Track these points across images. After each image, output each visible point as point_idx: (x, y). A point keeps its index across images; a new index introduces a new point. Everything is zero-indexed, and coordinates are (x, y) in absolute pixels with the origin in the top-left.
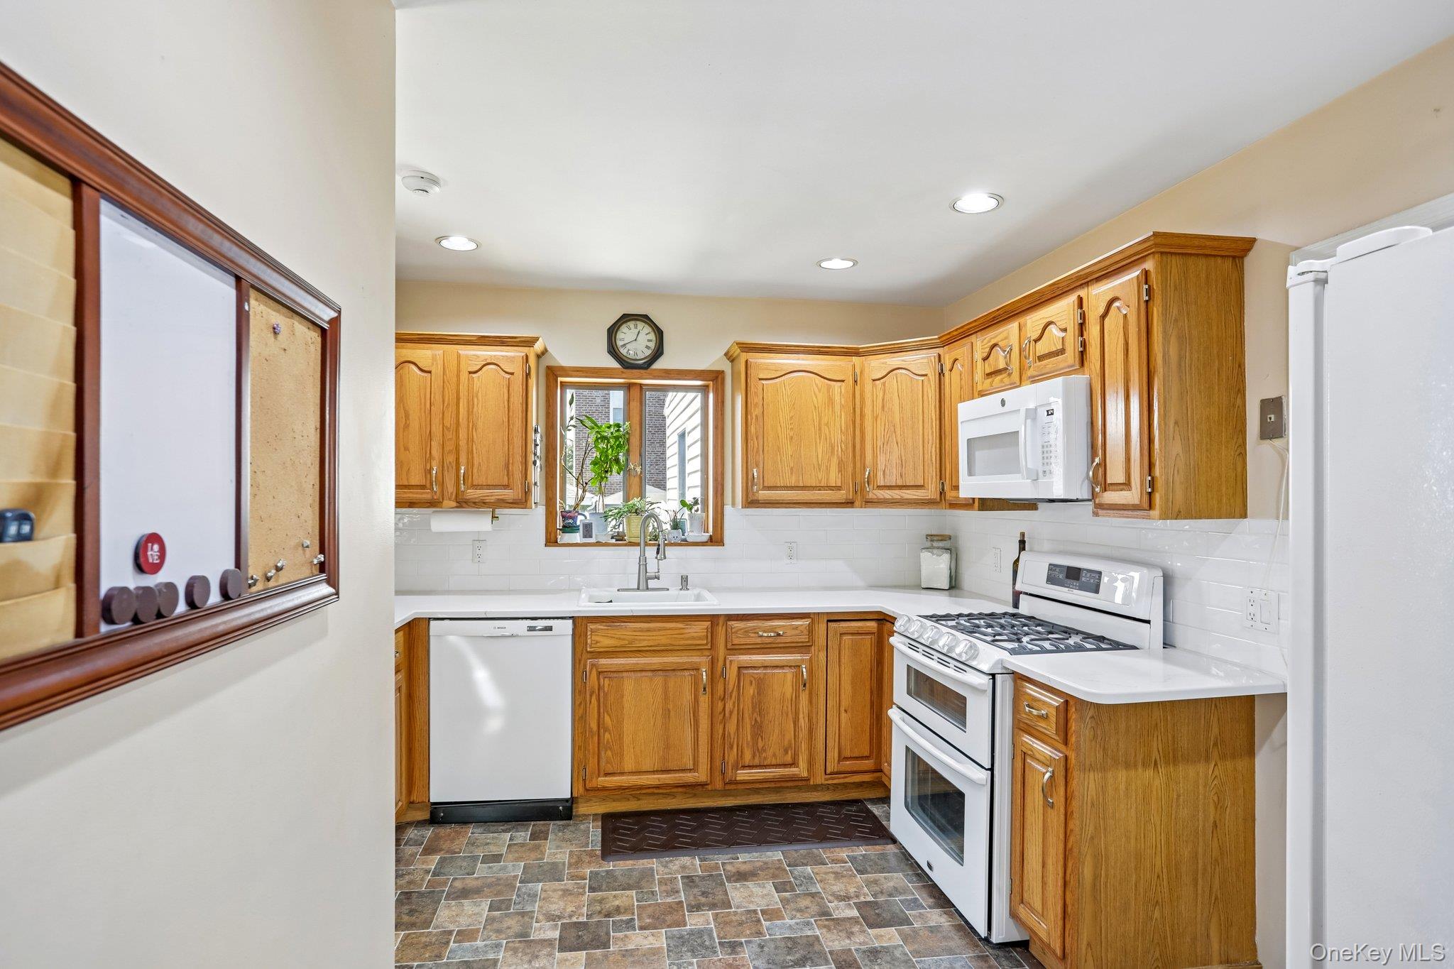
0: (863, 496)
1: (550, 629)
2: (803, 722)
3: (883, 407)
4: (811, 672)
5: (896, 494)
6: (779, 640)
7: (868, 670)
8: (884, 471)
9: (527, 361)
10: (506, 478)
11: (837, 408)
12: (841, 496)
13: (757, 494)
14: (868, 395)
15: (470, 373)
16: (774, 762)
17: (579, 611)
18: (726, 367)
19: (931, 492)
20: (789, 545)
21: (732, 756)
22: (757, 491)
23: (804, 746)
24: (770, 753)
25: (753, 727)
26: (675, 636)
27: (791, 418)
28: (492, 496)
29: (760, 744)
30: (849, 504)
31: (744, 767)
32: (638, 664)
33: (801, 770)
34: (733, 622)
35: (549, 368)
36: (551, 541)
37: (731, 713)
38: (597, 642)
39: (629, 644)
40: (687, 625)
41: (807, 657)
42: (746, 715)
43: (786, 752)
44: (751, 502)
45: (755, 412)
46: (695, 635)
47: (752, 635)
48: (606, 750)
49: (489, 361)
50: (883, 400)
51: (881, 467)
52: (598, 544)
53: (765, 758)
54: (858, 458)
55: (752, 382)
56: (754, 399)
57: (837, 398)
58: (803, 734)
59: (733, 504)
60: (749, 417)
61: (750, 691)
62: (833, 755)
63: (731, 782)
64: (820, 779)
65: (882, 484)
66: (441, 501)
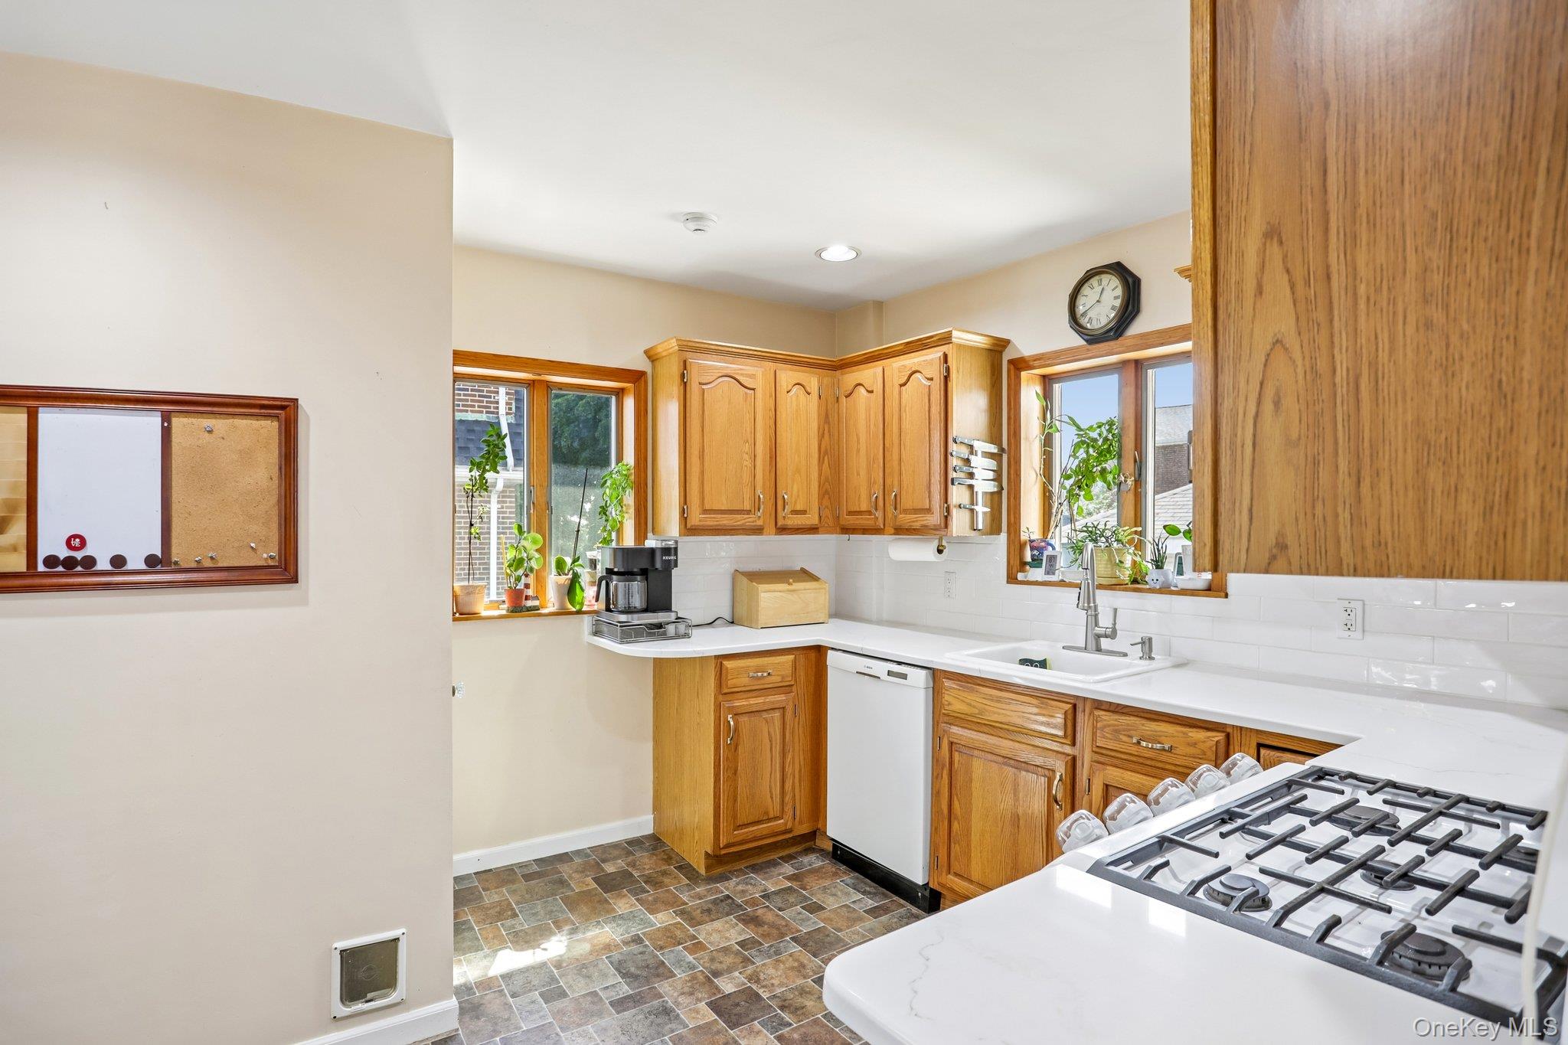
1: (904, 676)
6: (1165, 757)
9: (946, 361)
10: (928, 501)
15: (901, 386)
28: (918, 521)
32: (987, 742)
34: (1102, 713)
35: (1011, 362)
36: (1012, 579)
38: (949, 704)
39: (978, 714)
47: (1125, 739)
49: (913, 369)
52: (1060, 583)
66: (882, 527)
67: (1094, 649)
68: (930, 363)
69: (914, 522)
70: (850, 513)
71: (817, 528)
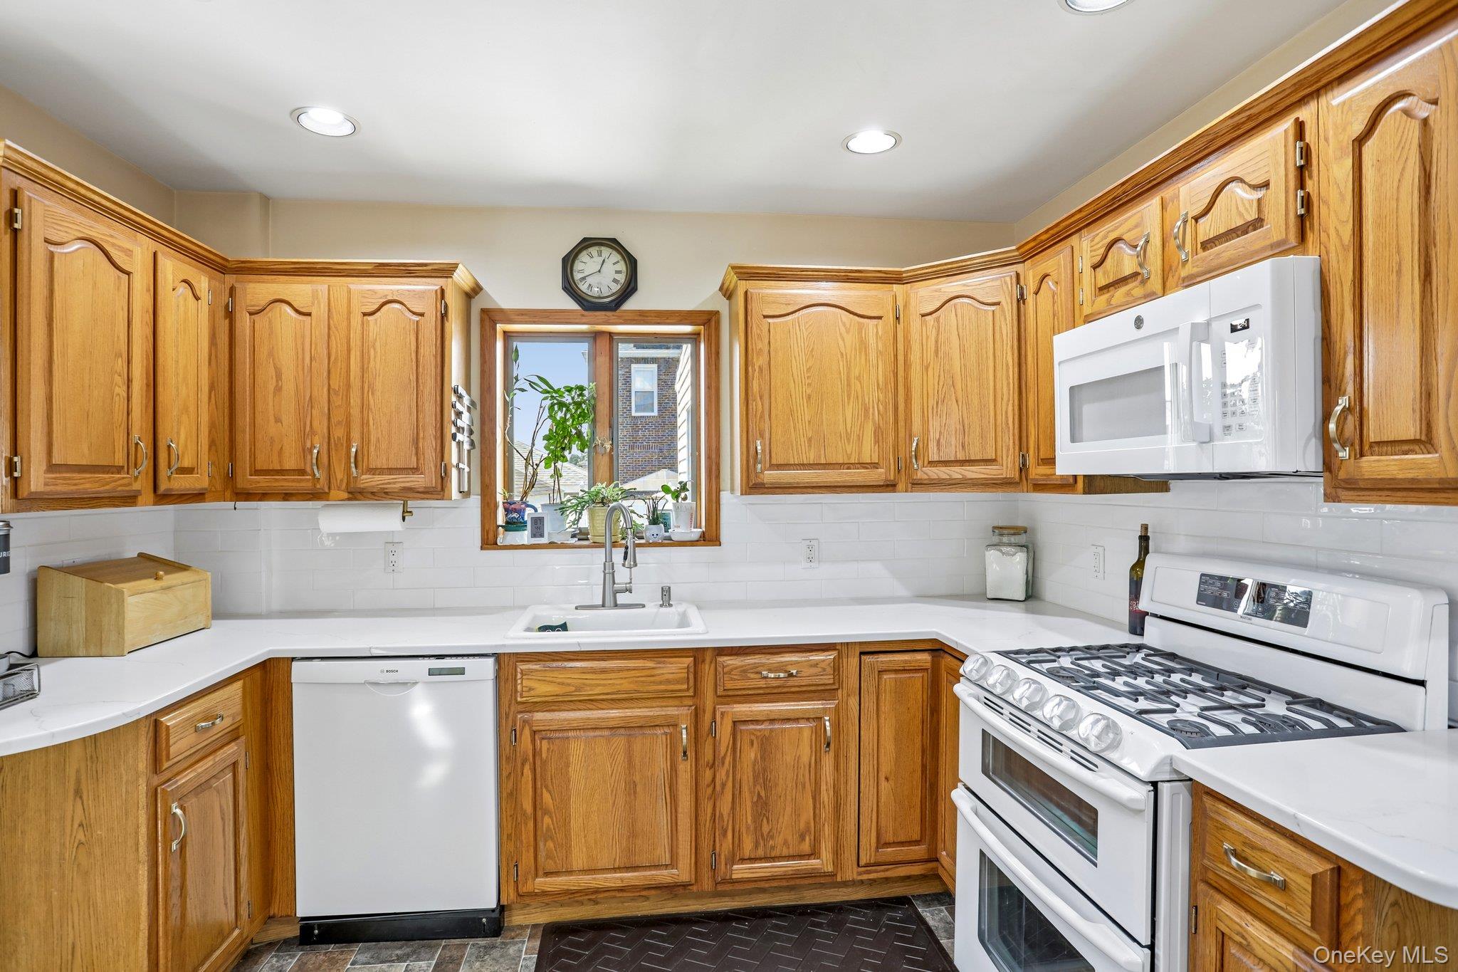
0: (909, 476)
1: (461, 671)
2: (826, 796)
3: (936, 352)
4: (837, 726)
5: (956, 472)
6: (792, 682)
7: (918, 722)
8: (938, 441)
9: (443, 297)
10: (414, 459)
11: (873, 355)
12: (878, 476)
13: (761, 476)
14: (915, 336)
15: (365, 314)
16: (785, 852)
17: (504, 646)
18: (721, 305)
19: (1007, 468)
20: (808, 542)
21: (726, 846)
22: (762, 472)
23: (827, 830)
24: (779, 840)
25: (755, 804)
26: (643, 679)
27: (809, 370)
28: (394, 483)
29: (766, 829)
30: (890, 486)
31: (743, 860)
32: (588, 719)
33: (823, 863)
34: (725, 658)
35: (484, 311)
36: (489, 542)
37: (724, 785)
38: (531, 689)
39: (575, 691)
40: (659, 663)
41: (831, 705)
42: (745, 789)
43: (802, 838)
44: (754, 487)
45: (758, 362)
46: (671, 676)
47: (752, 676)
48: (546, 841)
49: (390, 298)
50: (937, 342)
51: (934, 435)
52: (552, 545)
53: (773, 848)
54: (901, 423)
55: (755, 320)
56: (758, 344)
57: (872, 341)
58: (826, 813)
59: (732, 490)
60: (750, 369)
61: (750, 755)
62: (869, 840)
63: (724, 882)
64: (851, 873)
65: (936, 458)
66: (327, 490)
67: (612, 604)
68: (420, 295)
69: (389, 483)
70: (257, 472)
71: (203, 494)
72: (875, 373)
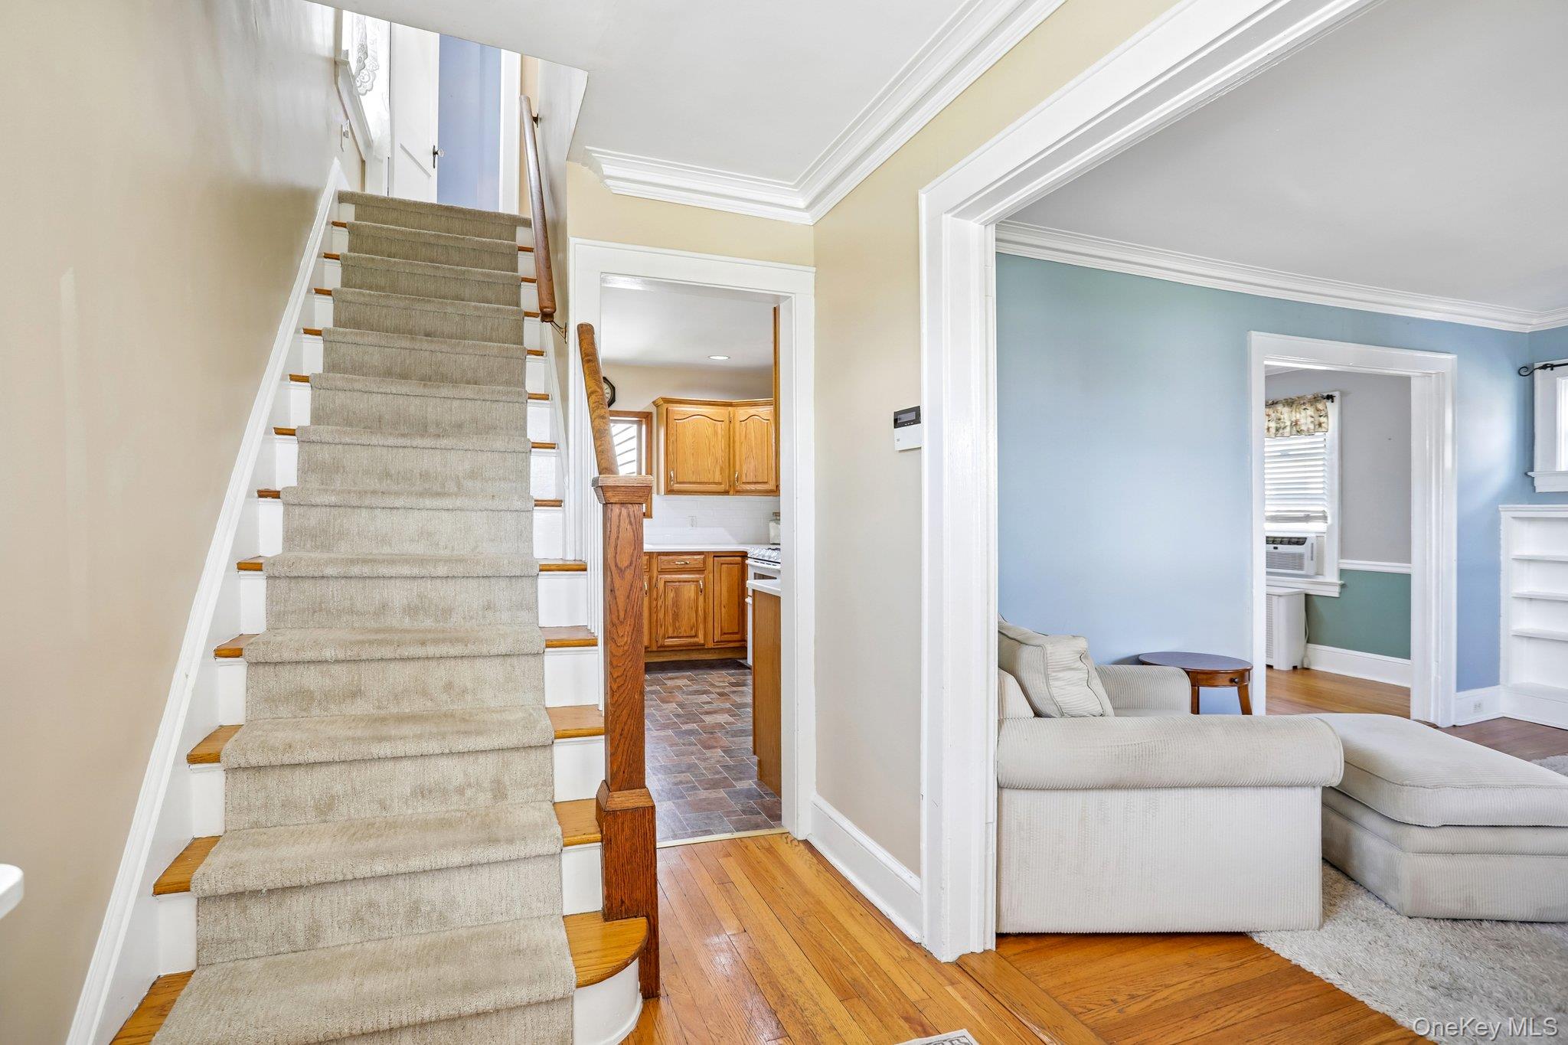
0: (734, 489)
2: (701, 613)
3: (746, 436)
4: (704, 585)
5: (752, 487)
6: (687, 566)
7: (736, 584)
8: (746, 474)
11: (720, 437)
12: (722, 488)
13: (673, 487)
14: (737, 430)
16: (685, 635)
18: (653, 410)
19: (770, 485)
20: (692, 518)
21: (661, 632)
22: (673, 484)
23: (701, 626)
24: (683, 629)
25: (673, 615)
27: (693, 442)
29: (677, 625)
30: (726, 493)
31: (669, 638)
33: (700, 639)
37: (661, 607)
41: (702, 576)
42: (669, 608)
43: (692, 629)
44: (670, 491)
45: (672, 439)
47: (673, 563)
50: (746, 433)
51: (744, 472)
53: (680, 633)
54: (731, 466)
55: (670, 420)
56: (671, 431)
57: (719, 431)
58: (701, 619)
59: (658, 493)
60: (668, 441)
61: (671, 595)
62: (717, 632)
63: (662, 646)
64: (711, 645)
65: (745, 481)
72: (720, 445)
